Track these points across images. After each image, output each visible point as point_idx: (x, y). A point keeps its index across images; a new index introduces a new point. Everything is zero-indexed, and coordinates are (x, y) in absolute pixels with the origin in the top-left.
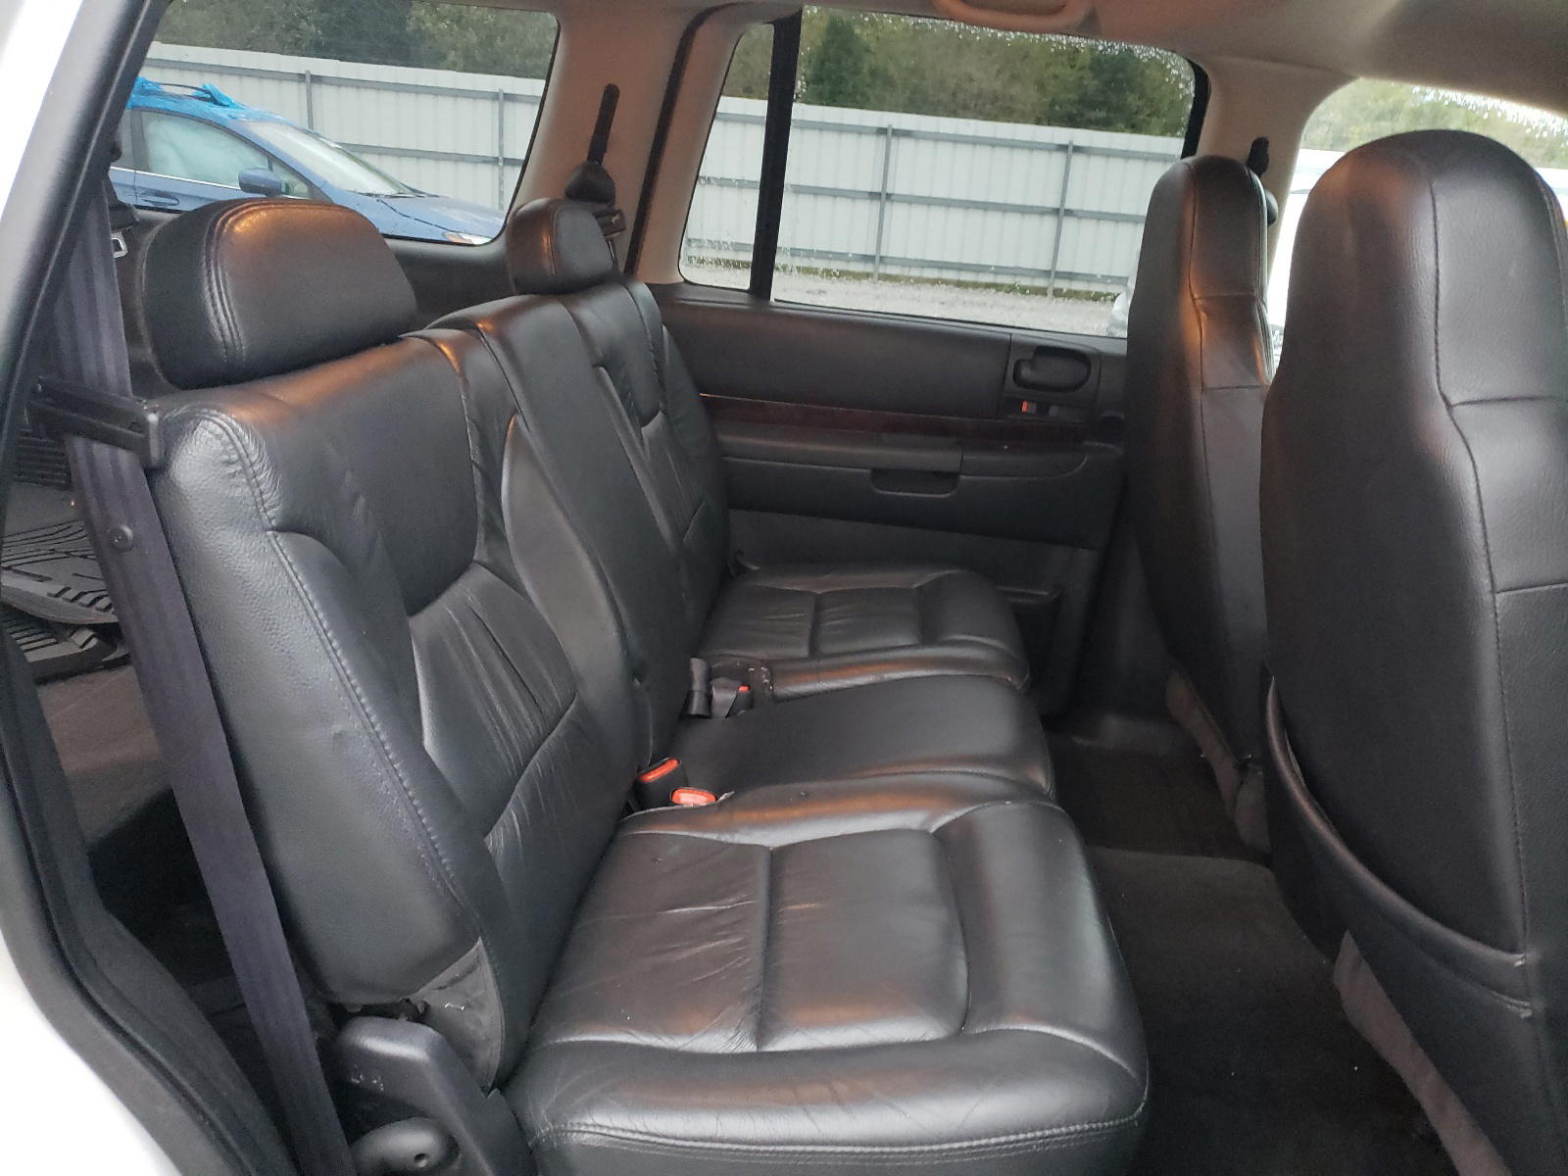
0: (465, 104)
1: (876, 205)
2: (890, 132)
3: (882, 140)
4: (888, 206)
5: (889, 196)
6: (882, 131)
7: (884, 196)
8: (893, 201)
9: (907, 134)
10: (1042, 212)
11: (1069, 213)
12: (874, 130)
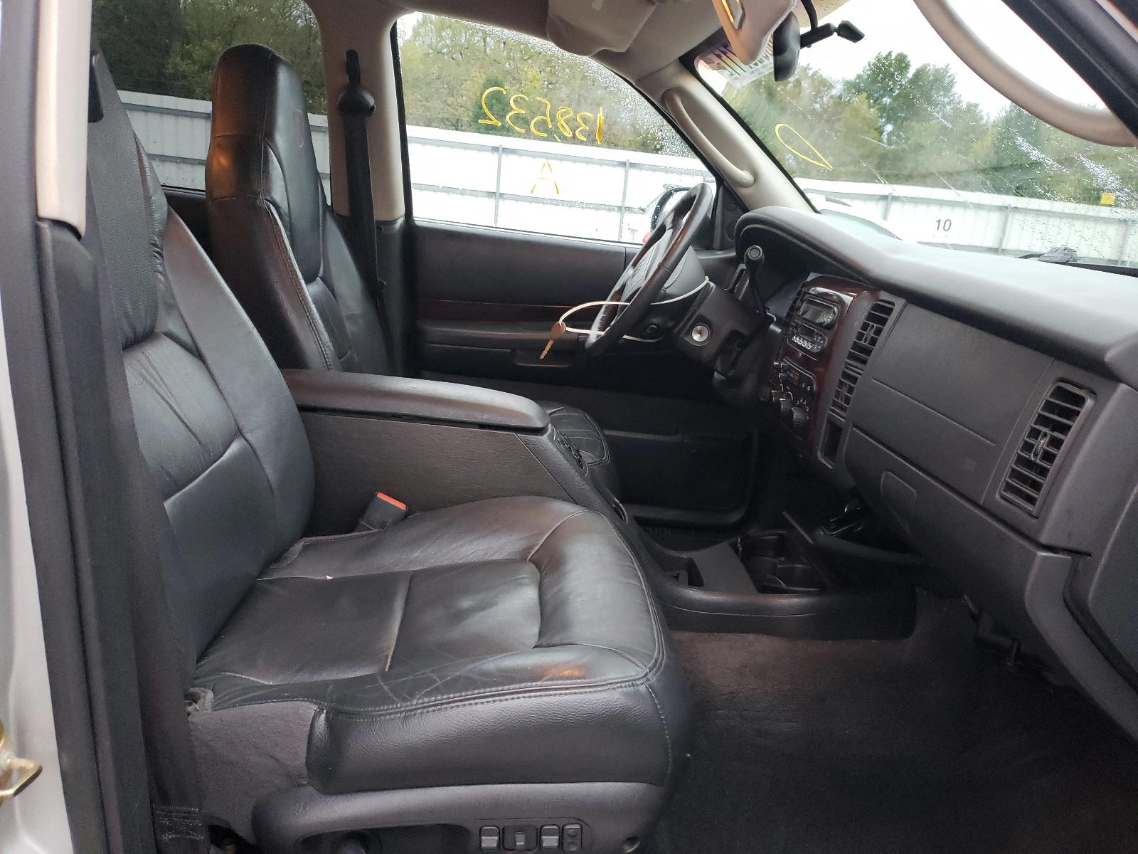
0: (185, 122)
1: (492, 201)
2: (501, 150)
3: (495, 156)
4: (501, 202)
5: (501, 195)
6: (495, 149)
7: (498, 195)
8: (504, 199)
9: (513, 151)
10: (610, 208)
11: (629, 209)
12: (490, 148)
